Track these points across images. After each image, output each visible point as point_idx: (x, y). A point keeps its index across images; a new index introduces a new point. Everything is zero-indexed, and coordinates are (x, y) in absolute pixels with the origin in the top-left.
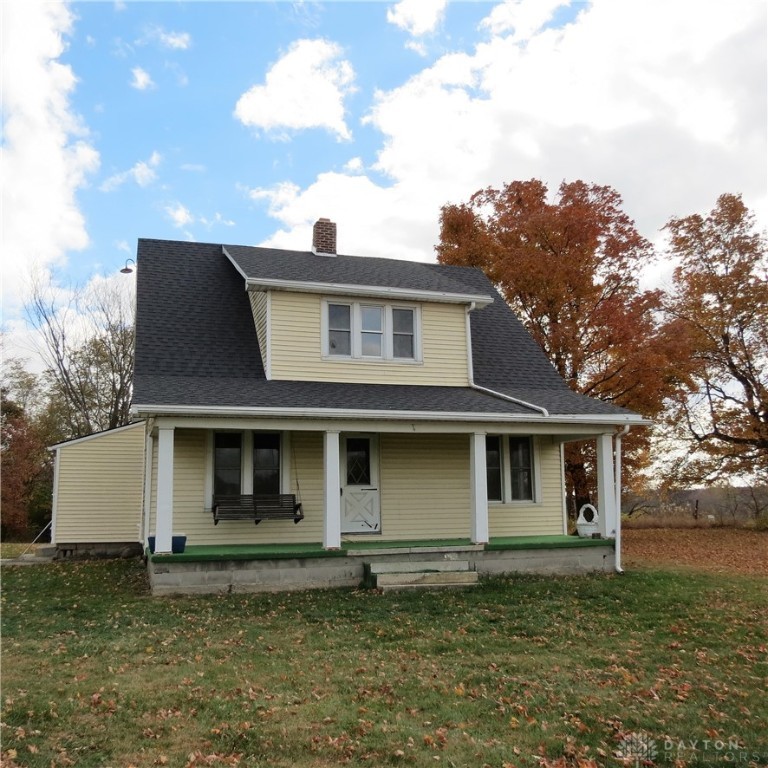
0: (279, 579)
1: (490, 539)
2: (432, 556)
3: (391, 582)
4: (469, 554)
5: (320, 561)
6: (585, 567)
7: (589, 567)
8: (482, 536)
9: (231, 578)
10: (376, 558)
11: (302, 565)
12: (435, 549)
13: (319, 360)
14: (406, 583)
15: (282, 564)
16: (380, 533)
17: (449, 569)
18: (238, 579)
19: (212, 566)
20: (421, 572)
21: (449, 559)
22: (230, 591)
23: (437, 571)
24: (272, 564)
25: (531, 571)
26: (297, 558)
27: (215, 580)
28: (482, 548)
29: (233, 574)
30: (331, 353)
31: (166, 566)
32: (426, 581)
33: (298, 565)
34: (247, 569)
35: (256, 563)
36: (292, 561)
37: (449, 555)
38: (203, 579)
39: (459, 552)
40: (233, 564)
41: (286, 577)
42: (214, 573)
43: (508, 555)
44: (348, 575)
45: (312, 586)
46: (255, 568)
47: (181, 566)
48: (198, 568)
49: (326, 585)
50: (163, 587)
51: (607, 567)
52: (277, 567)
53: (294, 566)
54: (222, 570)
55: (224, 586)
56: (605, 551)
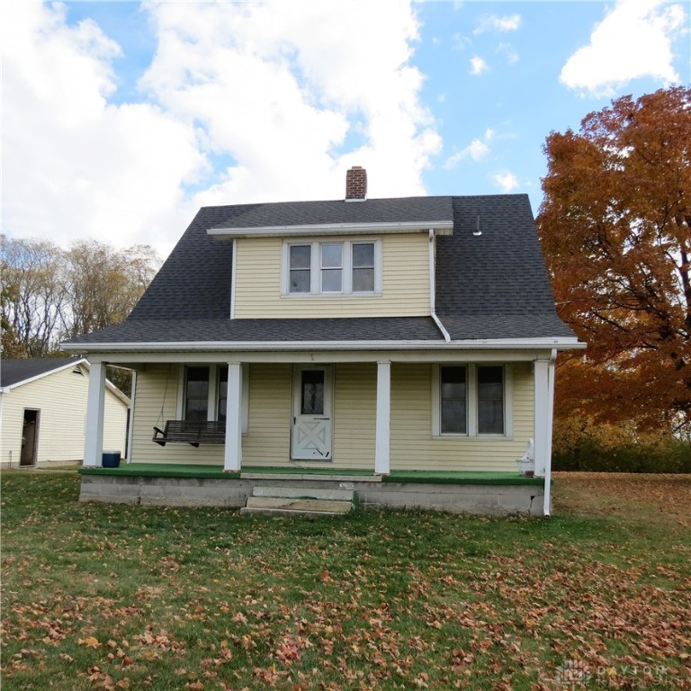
0: (180, 495)
1: (391, 471)
2: (326, 484)
3: (259, 505)
4: (366, 484)
5: (217, 481)
6: (504, 506)
7: (511, 508)
8: (383, 467)
9: (140, 491)
10: (268, 482)
11: (201, 485)
12: (328, 478)
13: (278, 298)
14: (274, 507)
15: (183, 482)
16: (330, 461)
17: (331, 498)
18: (145, 493)
19: (126, 480)
20: (298, 498)
21: (344, 489)
22: (139, 502)
23: (315, 499)
24: (175, 481)
25: (438, 507)
26: (197, 478)
27: (127, 492)
28: (380, 479)
29: (142, 488)
30: (291, 291)
31: (90, 477)
32: (294, 507)
33: (197, 484)
34: (154, 485)
35: (160, 480)
36: (191, 481)
37: (345, 485)
38: (118, 491)
39: (355, 482)
40: (142, 479)
41: (186, 494)
42: (126, 486)
43: (410, 488)
44: (242, 496)
45: (209, 504)
46: (160, 484)
47: (102, 479)
48: (114, 481)
49: (222, 504)
50: (87, 495)
51: (534, 510)
52: (179, 485)
53: (193, 485)
54: (133, 484)
55: (134, 498)
56: (533, 491)
